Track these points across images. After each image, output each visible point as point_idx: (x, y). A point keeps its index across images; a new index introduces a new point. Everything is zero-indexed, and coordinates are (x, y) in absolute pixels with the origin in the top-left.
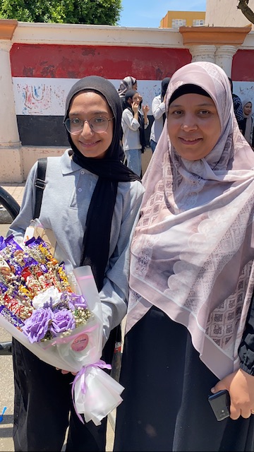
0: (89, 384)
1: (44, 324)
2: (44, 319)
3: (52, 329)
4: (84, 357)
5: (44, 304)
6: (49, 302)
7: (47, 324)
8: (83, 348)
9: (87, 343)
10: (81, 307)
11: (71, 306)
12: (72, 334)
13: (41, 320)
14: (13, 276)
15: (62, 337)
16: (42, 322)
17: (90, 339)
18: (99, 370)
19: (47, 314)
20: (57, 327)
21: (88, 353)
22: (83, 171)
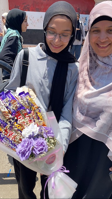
0: (57, 183)
1: (29, 150)
2: (29, 147)
3: (34, 152)
4: (53, 168)
5: (29, 136)
6: (32, 134)
7: (31, 149)
8: (52, 162)
9: (55, 159)
10: (51, 136)
11: (45, 135)
12: (46, 155)
13: (27, 147)
14: (10, 116)
15: (40, 157)
16: (28, 148)
17: (57, 156)
18: (62, 174)
19: (31, 142)
20: (37, 150)
21: (56, 165)
22: (49, 58)
